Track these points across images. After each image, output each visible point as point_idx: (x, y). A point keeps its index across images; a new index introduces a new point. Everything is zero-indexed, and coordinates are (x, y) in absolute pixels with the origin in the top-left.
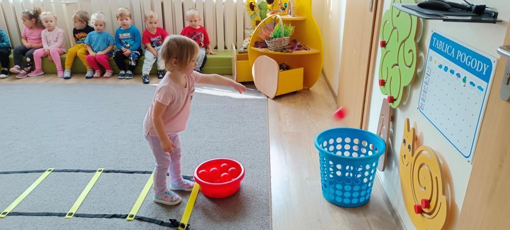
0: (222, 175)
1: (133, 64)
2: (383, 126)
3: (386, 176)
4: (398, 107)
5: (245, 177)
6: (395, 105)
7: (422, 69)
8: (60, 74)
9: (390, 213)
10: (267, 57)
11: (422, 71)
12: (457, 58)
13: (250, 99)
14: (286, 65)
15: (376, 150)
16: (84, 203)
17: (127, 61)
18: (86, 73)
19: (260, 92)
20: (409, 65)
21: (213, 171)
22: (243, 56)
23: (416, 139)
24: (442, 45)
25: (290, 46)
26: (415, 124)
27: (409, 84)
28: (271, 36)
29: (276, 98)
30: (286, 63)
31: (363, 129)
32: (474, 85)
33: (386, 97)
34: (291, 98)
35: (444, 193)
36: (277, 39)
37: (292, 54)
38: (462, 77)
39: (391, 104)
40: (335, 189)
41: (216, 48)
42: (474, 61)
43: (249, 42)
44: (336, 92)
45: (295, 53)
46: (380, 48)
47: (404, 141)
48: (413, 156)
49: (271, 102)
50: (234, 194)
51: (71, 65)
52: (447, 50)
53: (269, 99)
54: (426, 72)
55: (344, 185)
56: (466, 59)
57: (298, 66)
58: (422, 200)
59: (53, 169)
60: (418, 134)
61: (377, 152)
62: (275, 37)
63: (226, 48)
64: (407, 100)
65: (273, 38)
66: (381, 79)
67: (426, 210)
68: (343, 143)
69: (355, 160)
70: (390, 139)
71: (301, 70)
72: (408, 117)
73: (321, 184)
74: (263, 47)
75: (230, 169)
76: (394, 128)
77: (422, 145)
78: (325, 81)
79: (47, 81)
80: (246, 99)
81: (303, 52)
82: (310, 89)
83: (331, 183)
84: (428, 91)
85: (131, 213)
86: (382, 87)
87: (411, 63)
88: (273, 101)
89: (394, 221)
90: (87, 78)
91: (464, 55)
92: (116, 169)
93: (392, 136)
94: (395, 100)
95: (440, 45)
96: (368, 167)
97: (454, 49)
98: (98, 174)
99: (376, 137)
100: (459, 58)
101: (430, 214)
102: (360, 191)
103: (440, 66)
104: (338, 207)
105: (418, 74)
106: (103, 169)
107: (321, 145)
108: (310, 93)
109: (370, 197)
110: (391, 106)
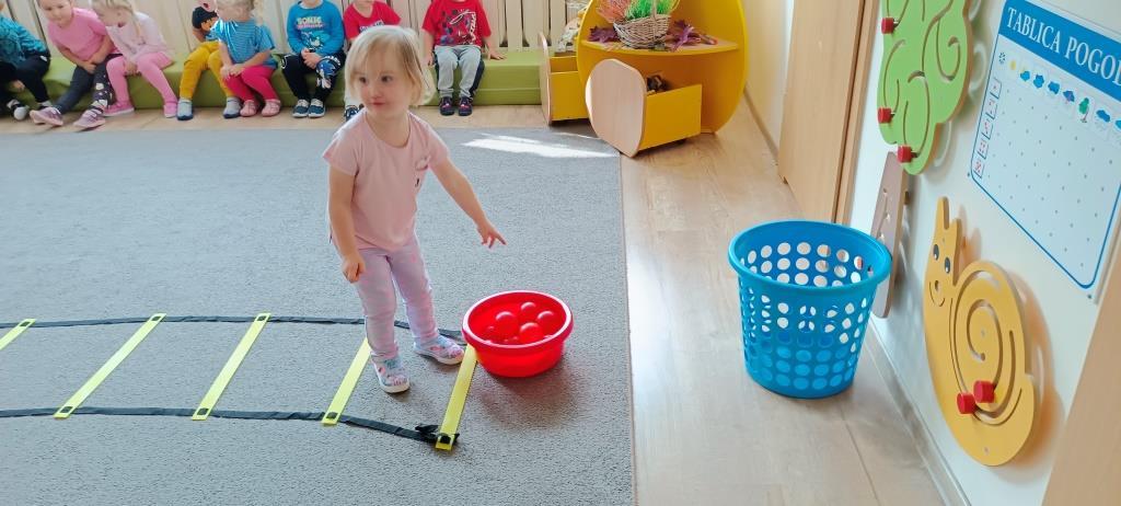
0: (524, 327)
1: (325, 84)
2: (886, 215)
3: (893, 328)
4: (921, 172)
5: (573, 331)
6: (915, 167)
7: (980, 81)
8: (169, 109)
9: (899, 411)
10: (618, 62)
11: (980, 88)
12: (1067, 56)
13: (582, 159)
14: (662, 81)
15: (869, 270)
16: (230, 387)
17: (310, 79)
18: (224, 106)
19: (603, 142)
20: (950, 74)
21: (503, 318)
22: (563, 61)
23: (964, 245)
24: (1030, 26)
25: (670, 37)
26: (962, 211)
27: (948, 120)
28: (628, 13)
29: (641, 154)
30: (661, 74)
31: (840, 223)
32: (1107, 118)
33: (895, 148)
34: (673, 157)
35: (1028, 369)
36: (641, 20)
37: (675, 53)
38: (1080, 99)
39: (906, 165)
40: (776, 358)
41: (505, 44)
42: (1109, 61)
43: (578, 30)
44: (776, 139)
45: (683, 50)
46: (880, 35)
47: (936, 250)
48: (955, 283)
49: (628, 163)
50: (550, 370)
51: (193, 89)
52: (1041, 38)
53: (624, 158)
54: (991, 89)
55: (794, 349)
56: (1089, 57)
57: (690, 82)
58: (977, 384)
59: (162, 315)
60: (969, 233)
61: (871, 274)
62: (637, 16)
63: (525, 44)
64: (943, 157)
65: (631, 18)
66: (883, 107)
67: (984, 406)
68: (793, 256)
69: (820, 292)
70: (901, 245)
71: (697, 90)
72: (945, 195)
73: (742, 347)
74: (610, 40)
75: (540, 315)
76: (911, 221)
77: (977, 259)
78: (750, 115)
79: (143, 126)
80: (574, 159)
81: (700, 49)
82: (717, 133)
83: (765, 344)
84: (994, 136)
85: (331, 410)
86: (886, 125)
87: (954, 69)
88: (633, 161)
89: (908, 429)
90: (228, 117)
91: (1083, 47)
92: (296, 315)
93: (906, 240)
94: (915, 155)
95: (1026, 25)
96: (850, 309)
97: (1059, 33)
98: (257, 326)
99: (868, 240)
100: (1072, 54)
101: (993, 415)
102: (831, 362)
103: (1025, 76)
104: (780, 398)
105: (971, 96)
106: (268, 315)
107: (743, 260)
108: (717, 142)
109: (853, 374)
110: (905, 171)
